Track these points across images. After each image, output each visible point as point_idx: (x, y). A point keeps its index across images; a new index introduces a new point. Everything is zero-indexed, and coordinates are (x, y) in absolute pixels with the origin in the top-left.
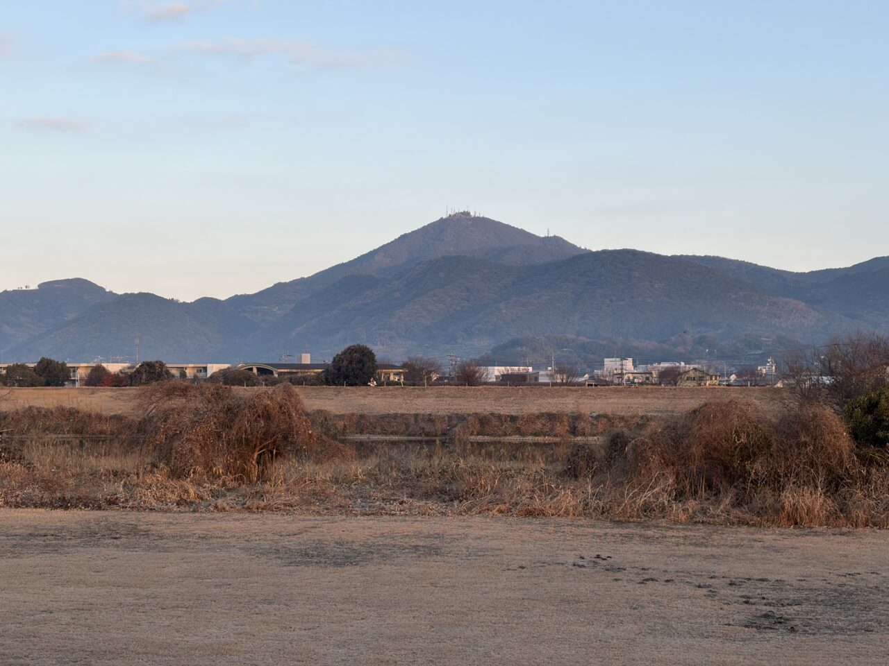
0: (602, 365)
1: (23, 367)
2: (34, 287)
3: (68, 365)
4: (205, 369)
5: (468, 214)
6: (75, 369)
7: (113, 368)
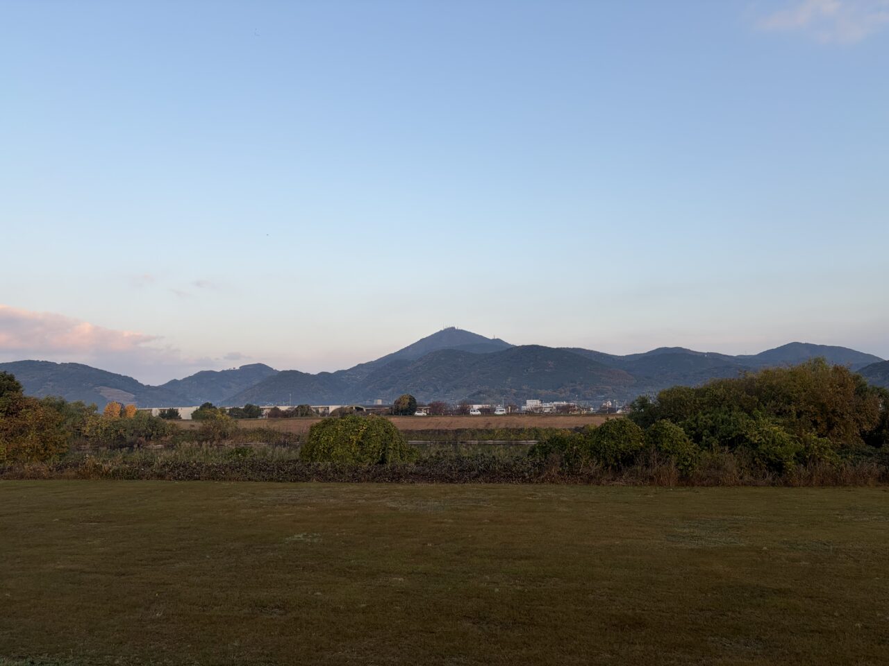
0: (525, 403)
1: (238, 409)
2: (237, 368)
3: (261, 407)
4: (328, 408)
5: (453, 328)
6: (263, 409)
7: (283, 408)
